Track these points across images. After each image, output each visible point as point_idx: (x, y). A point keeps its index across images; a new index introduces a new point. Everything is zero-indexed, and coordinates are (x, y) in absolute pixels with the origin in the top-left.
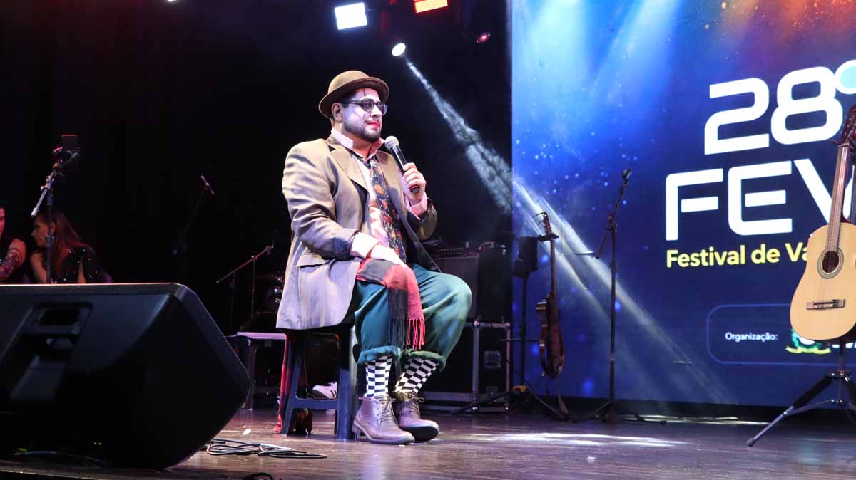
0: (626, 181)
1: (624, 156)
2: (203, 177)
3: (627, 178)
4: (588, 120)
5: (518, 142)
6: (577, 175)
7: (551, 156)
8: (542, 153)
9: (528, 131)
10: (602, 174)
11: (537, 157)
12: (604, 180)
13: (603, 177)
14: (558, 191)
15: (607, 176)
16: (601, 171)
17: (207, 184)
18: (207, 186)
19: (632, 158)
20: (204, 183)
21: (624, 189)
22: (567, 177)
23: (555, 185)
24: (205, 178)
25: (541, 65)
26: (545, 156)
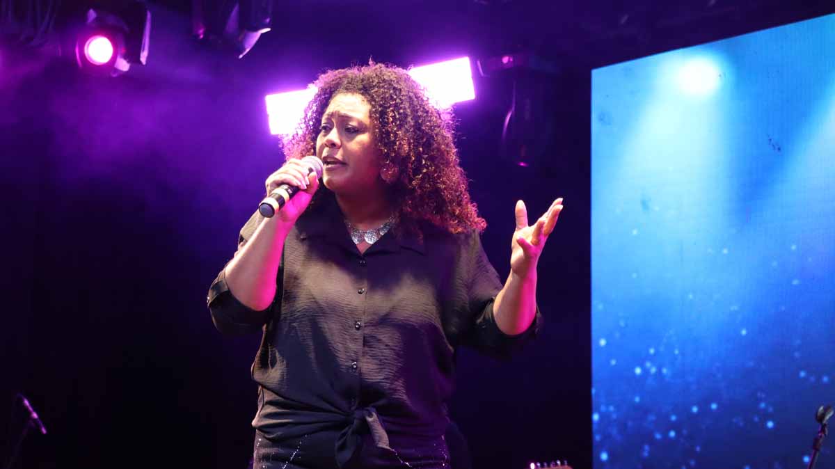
0: (824, 426)
1: (803, 374)
2: (26, 402)
3: (824, 422)
4: (735, 308)
5: (603, 342)
6: (714, 406)
7: (665, 371)
8: (648, 364)
9: (622, 324)
10: (763, 405)
11: (638, 371)
12: (766, 416)
13: (765, 410)
14: (678, 433)
15: (771, 409)
16: (760, 400)
17: (35, 415)
18: (34, 420)
19: (819, 378)
20: (30, 413)
21: (821, 441)
22: (695, 409)
23: (674, 423)
24: (31, 405)
25: (645, 204)
26: (653, 370)
